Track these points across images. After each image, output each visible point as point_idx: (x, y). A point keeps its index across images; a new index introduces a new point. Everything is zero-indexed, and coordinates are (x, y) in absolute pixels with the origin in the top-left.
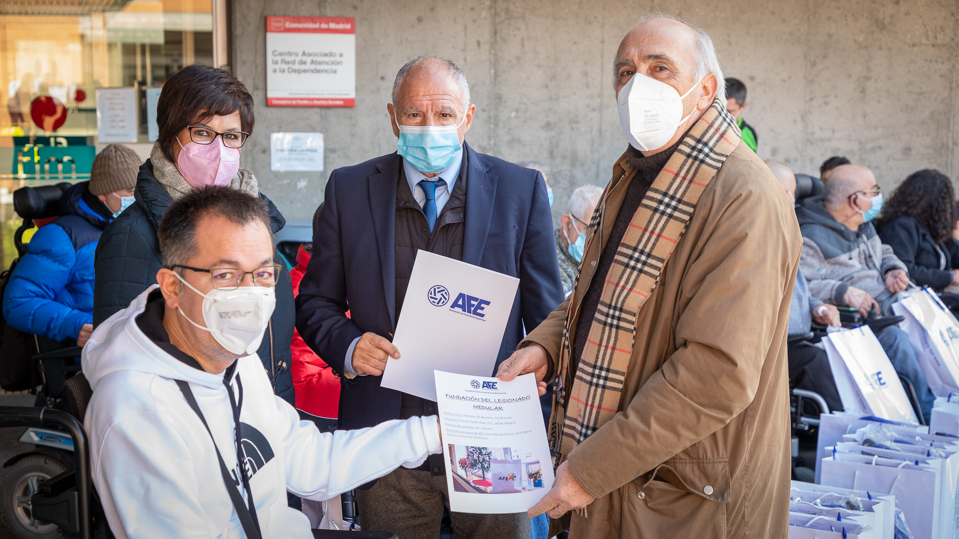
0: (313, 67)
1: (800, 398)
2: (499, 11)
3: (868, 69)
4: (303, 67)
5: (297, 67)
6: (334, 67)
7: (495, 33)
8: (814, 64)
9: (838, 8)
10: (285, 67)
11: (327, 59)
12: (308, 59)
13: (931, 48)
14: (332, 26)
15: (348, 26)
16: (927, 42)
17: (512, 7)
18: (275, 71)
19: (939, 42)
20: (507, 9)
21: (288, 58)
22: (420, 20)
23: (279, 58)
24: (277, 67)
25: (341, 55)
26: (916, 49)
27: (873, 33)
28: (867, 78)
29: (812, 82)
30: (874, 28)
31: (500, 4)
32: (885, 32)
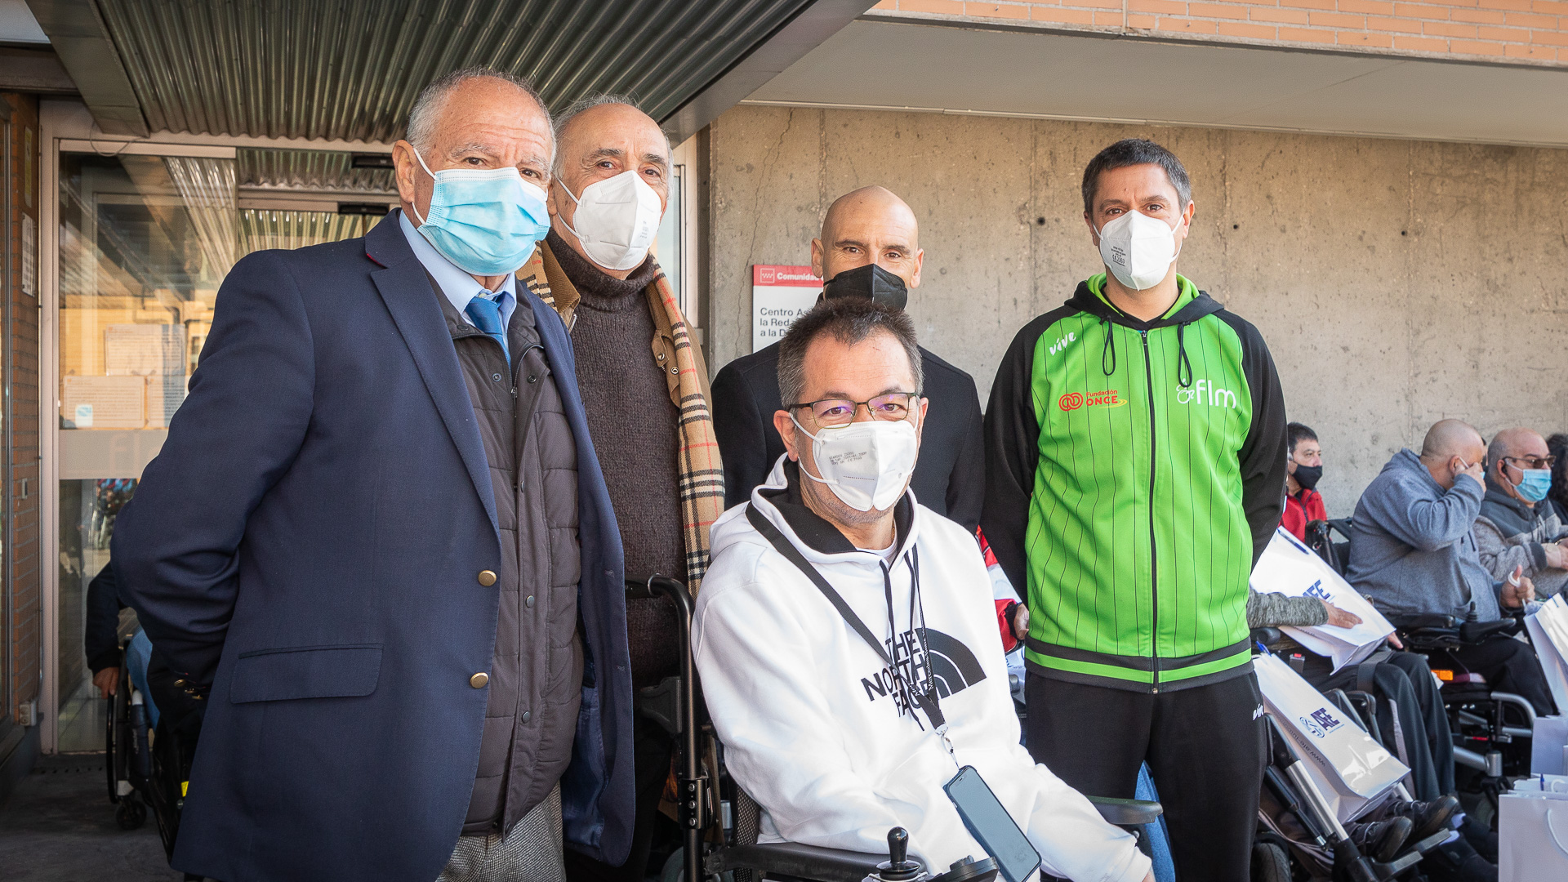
1: (1500, 703)
2: (1039, 262)
3: (1481, 339)
7: (1036, 289)
8: (1418, 333)
9: (1443, 265)
10: (776, 329)
13: (1552, 314)
16: (1547, 308)
17: (1055, 258)
18: (764, 334)
19: (1561, 307)
20: (1050, 260)
21: (780, 318)
22: (943, 272)
23: (768, 318)
24: (766, 329)
26: (1534, 316)
27: (1484, 295)
28: (1481, 351)
29: (1416, 354)
30: (1486, 290)
31: (1042, 255)
32: (1498, 295)
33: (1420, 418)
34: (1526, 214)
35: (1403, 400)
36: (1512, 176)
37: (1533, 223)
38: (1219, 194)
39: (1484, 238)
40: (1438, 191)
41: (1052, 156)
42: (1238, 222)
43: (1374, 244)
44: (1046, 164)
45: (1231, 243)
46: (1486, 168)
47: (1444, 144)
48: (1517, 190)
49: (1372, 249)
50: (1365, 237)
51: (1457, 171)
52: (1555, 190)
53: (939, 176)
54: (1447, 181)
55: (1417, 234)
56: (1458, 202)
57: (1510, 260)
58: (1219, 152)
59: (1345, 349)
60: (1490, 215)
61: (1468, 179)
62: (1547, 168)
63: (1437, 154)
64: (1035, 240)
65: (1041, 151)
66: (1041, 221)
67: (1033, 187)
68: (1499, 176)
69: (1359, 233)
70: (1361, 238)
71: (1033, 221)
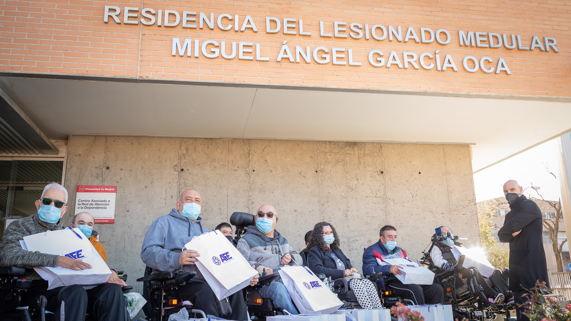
0: (96, 206)
2: (181, 183)
4: (91, 206)
5: (89, 206)
6: (105, 206)
8: (323, 205)
9: (332, 182)
10: (84, 206)
11: (103, 203)
12: (94, 203)
13: (375, 198)
14: (106, 189)
15: (113, 189)
16: (373, 196)
17: (187, 182)
18: (79, 208)
19: (378, 195)
20: (185, 183)
21: (85, 203)
22: (146, 187)
23: (81, 203)
24: (80, 206)
25: (109, 201)
26: (368, 198)
27: (348, 192)
28: (348, 211)
29: (323, 212)
30: (349, 190)
31: (182, 181)
32: (353, 192)
34: (362, 164)
36: (356, 152)
37: (365, 167)
38: (247, 160)
39: (347, 173)
40: (329, 157)
41: (187, 149)
42: (255, 169)
43: (305, 175)
44: (184, 152)
45: (252, 176)
46: (346, 150)
47: (330, 142)
48: (358, 157)
49: (305, 177)
50: (302, 173)
51: (335, 151)
52: (373, 156)
53: (146, 156)
54: (332, 154)
55: (322, 172)
56: (336, 161)
57: (358, 180)
58: (247, 147)
59: (296, 211)
60: (349, 165)
61: (340, 153)
62: (369, 149)
63: (328, 146)
64: (180, 176)
65: (183, 148)
66: (182, 170)
67: (180, 159)
68: (352, 152)
69: (300, 172)
70: (300, 174)
71: (179, 170)
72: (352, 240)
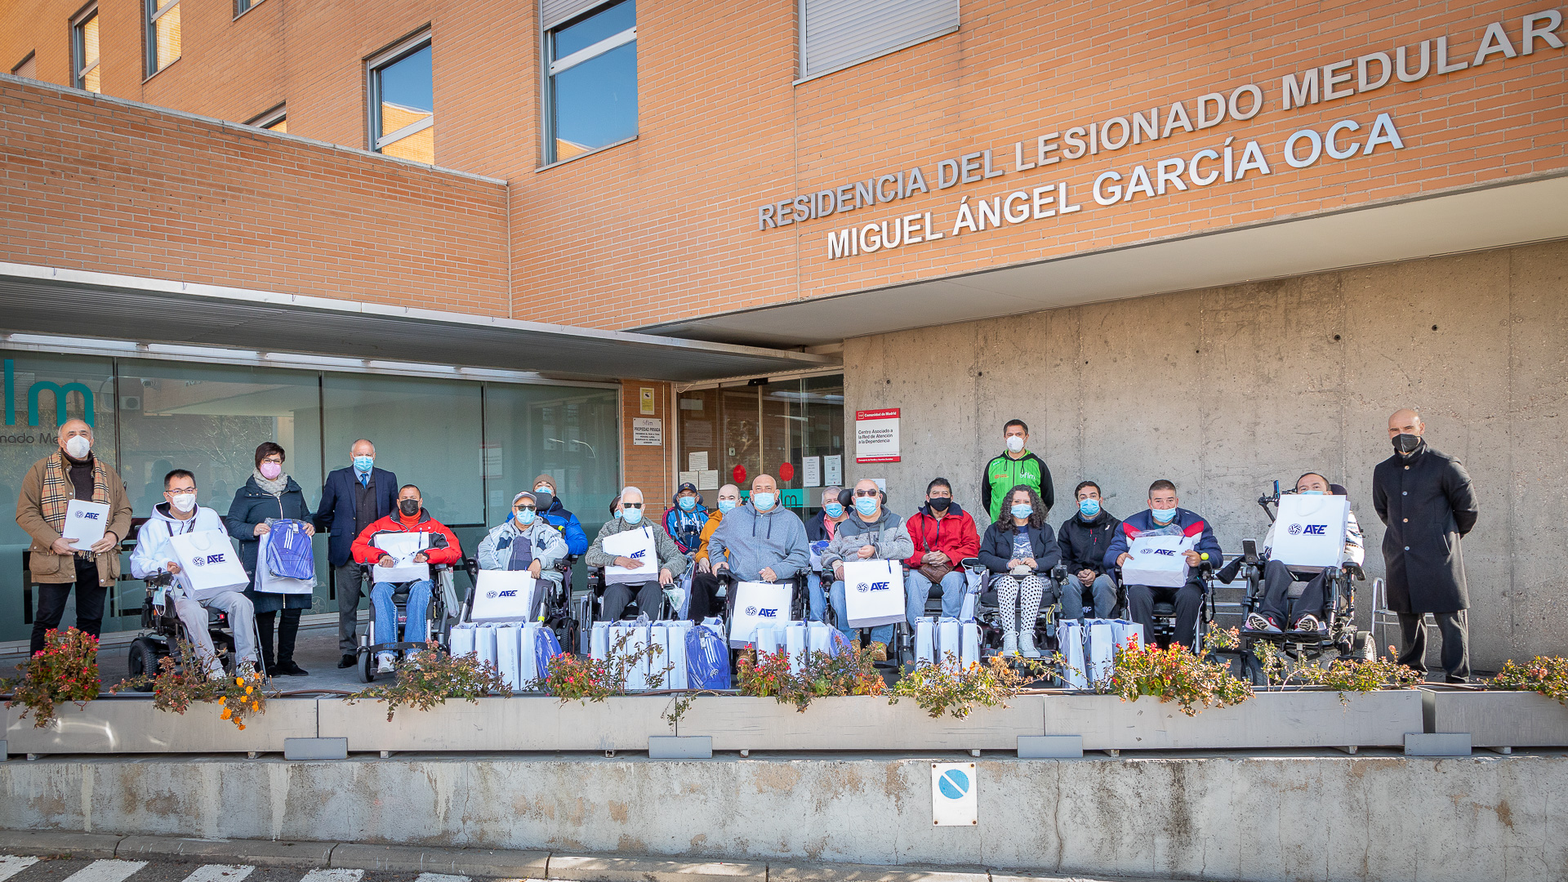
0: (878, 439)
3: (1257, 416)
4: (873, 439)
5: (870, 439)
6: (888, 438)
7: (978, 410)
8: (1208, 415)
9: (1227, 369)
10: (864, 440)
11: (884, 434)
12: (875, 435)
13: (1317, 394)
14: (887, 414)
15: (895, 414)
16: (1313, 390)
17: (987, 392)
18: (859, 442)
19: (1325, 388)
20: (985, 394)
21: (866, 435)
22: (935, 406)
23: (861, 435)
24: (860, 440)
25: (892, 431)
26: (1302, 396)
27: (1259, 386)
28: (1256, 424)
29: (1207, 429)
30: (1260, 382)
31: (981, 392)
32: (1270, 385)
33: (1210, 471)
34: (1294, 325)
35: (1197, 460)
36: (1280, 301)
37: (1300, 331)
38: (1076, 345)
39: (1259, 347)
40: (1223, 320)
41: (985, 339)
42: (1088, 360)
43: (1175, 361)
44: (982, 343)
45: (1084, 372)
46: (1260, 299)
47: (1226, 288)
48: (1286, 310)
49: (1174, 365)
50: (1169, 358)
51: (1235, 305)
52: (1319, 304)
53: (932, 358)
54: (1229, 312)
55: (1207, 351)
56: (1238, 325)
57: (1281, 359)
58: (1076, 320)
59: (1156, 429)
60: (1264, 330)
61: (1245, 308)
62: (1312, 289)
63: (1221, 296)
64: (978, 384)
65: (980, 337)
66: (980, 374)
67: (976, 357)
68: (1271, 303)
69: (1165, 356)
70: (1166, 359)
71: (976, 375)
72: (1261, 480)
